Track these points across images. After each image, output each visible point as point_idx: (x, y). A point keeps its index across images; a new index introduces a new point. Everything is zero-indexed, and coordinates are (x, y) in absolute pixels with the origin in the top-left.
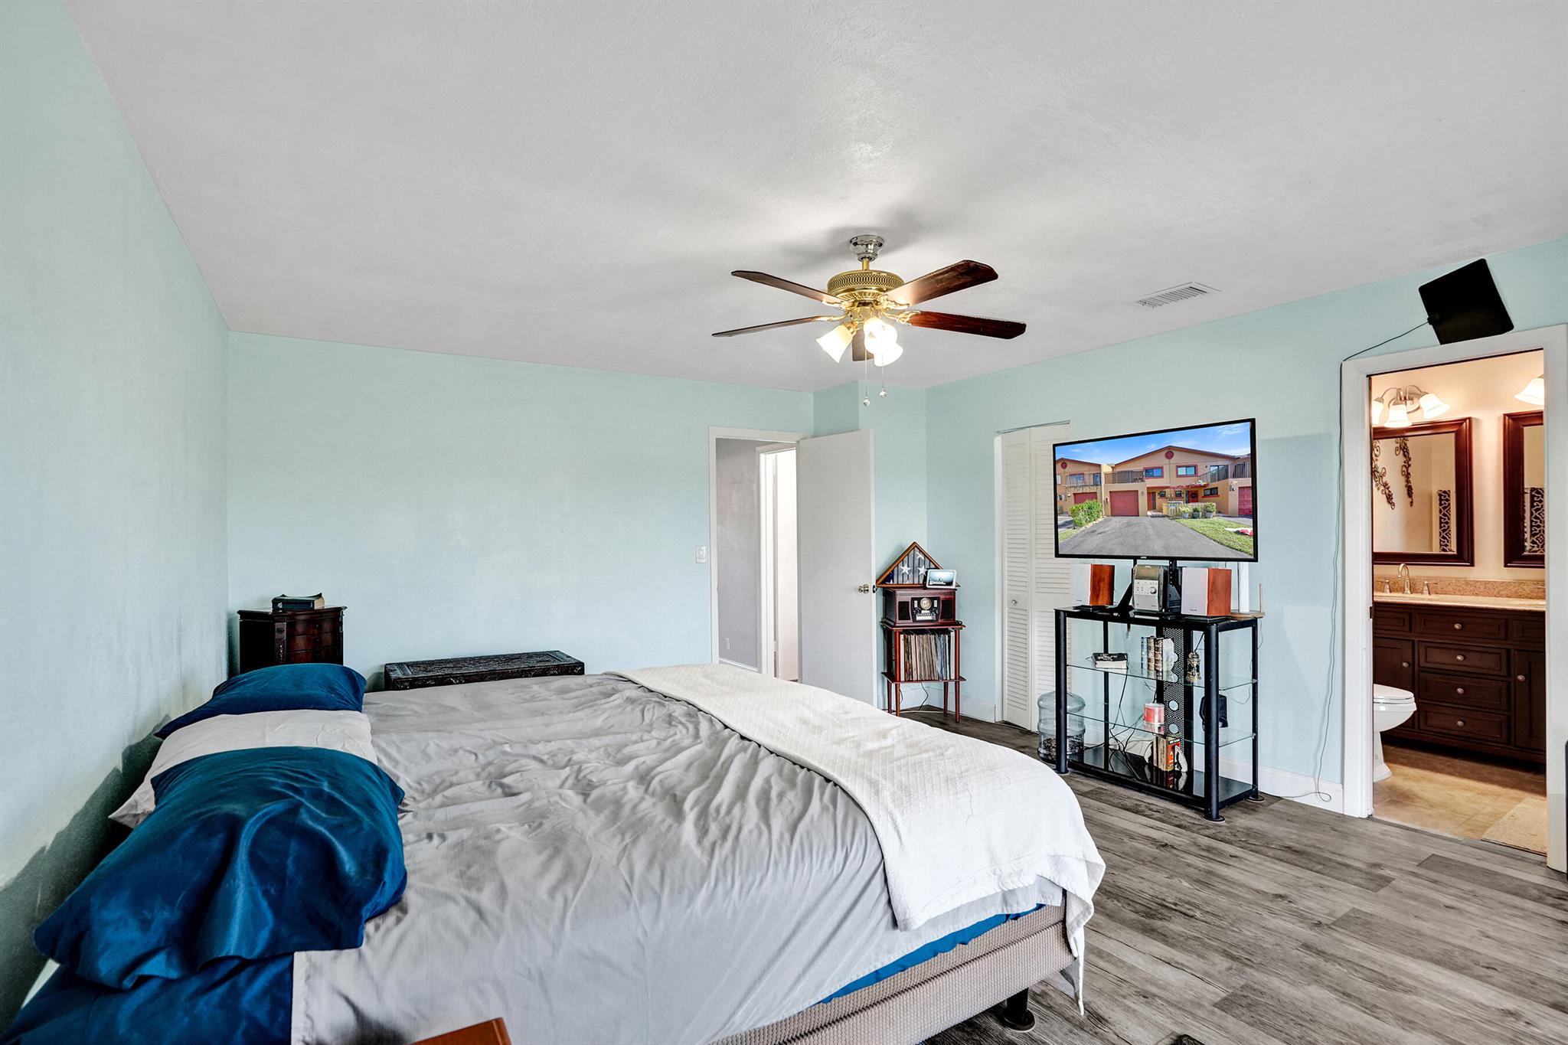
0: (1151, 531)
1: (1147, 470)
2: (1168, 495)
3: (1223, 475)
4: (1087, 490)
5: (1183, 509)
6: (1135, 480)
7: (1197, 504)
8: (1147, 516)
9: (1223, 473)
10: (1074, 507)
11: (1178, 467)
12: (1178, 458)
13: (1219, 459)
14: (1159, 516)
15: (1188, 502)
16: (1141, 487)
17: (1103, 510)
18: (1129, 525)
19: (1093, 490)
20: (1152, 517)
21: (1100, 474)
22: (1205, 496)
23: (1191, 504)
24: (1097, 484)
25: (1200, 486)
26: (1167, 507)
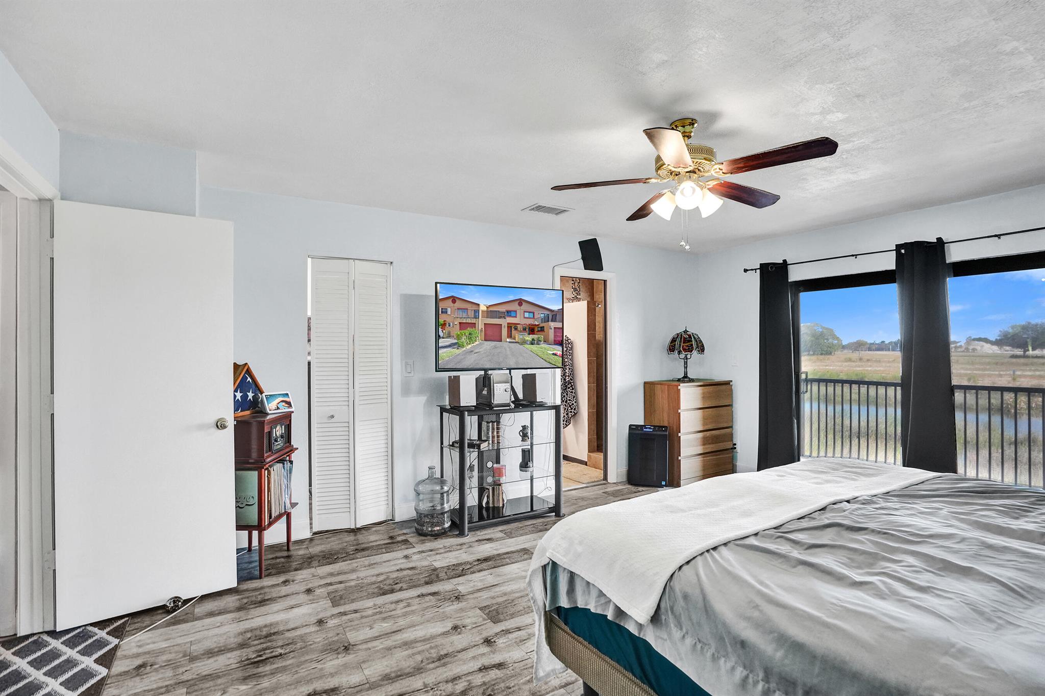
0: (508, 353)
1: (508, 312)
2: (519, 329)
3: (546, 320)
4: (469, 321)
5: (527, 338)
6: (500, 317)
7: (534, 336)
8: (507, 342)
9: (546, 319)
10: (459, 333)
11: (525, 312)
12: (525, 307)
13: (545, 310)
14: (513, 342)
15: (529, 334)
16: (504, 322)
17: (479, 336)
18: (495, 347)
19: (473, 321)
20: (510, 342)
21: (479, 310)
22: (538, 331)
23: (531, 335)
24: (476, 317)
25: (536, 325)
26: (518, 336)
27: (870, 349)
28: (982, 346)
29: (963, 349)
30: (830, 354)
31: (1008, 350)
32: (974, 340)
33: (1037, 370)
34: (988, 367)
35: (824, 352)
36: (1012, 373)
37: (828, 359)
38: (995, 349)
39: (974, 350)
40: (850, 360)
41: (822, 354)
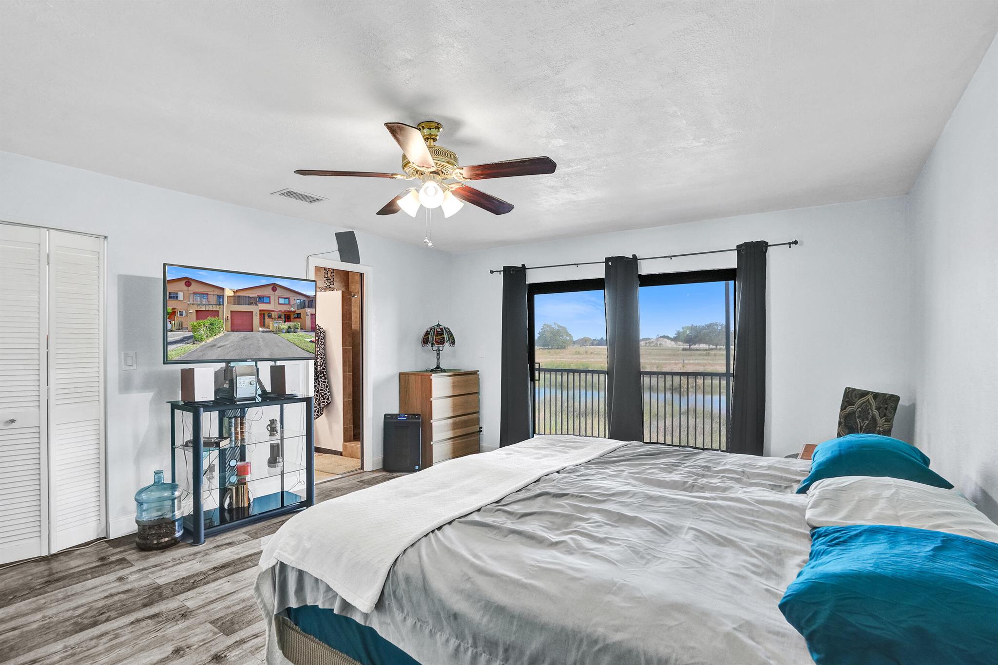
0: (261, 343)
1: (260, 297)
2: (273, 316)
3: (303, 306)
4: (210, 308)
5: (283, 326)
6: (251, 304)
7: (290, 323)
8: (259, 331)
9: (303, 305)
10: (195, 323)
11: (279, 298)
12: (279, 292)
13: (301, 296)
14: (267, 332)
15: (285, 322)
16: (256, 309)
17: (224, 326)
18: (245, 338)
19: (216, 308)
20: (263, 332)
21: (223, 296)
22: (295, 318)
23: (287, 323)
24: (220, 303)
25: (291, 312)
26: (272, 324)
27: (592, 344)
28: (666, 342)
29: (654, 344)
30: (564, 348)
31: (681, 345)
32: (661, 337)
33: (696, 359)
34: (669, 357)
35: (560, 347)
36: (682, 361)
37: (563, 352)
38: (672, 344)
39: (661, 345)
40: (579, 353)
41: (558, 348)
